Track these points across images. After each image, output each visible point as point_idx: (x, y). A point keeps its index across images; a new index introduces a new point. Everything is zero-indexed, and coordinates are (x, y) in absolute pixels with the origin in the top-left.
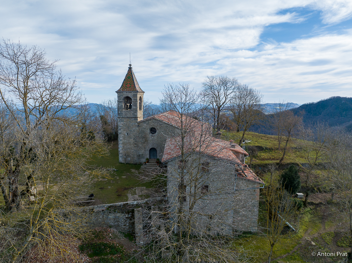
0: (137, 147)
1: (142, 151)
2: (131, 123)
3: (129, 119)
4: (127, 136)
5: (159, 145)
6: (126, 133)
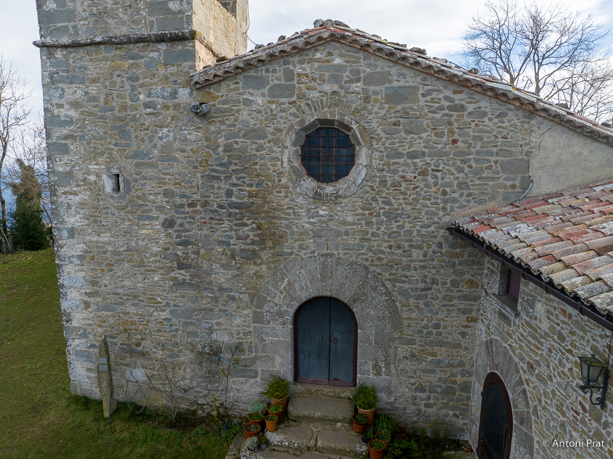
0: (197, 287)
1: (238, 321)
2: (141, 86)
3: (122, 58)
4: (112, 197)
5: (376, 276)
6: (105, 177)
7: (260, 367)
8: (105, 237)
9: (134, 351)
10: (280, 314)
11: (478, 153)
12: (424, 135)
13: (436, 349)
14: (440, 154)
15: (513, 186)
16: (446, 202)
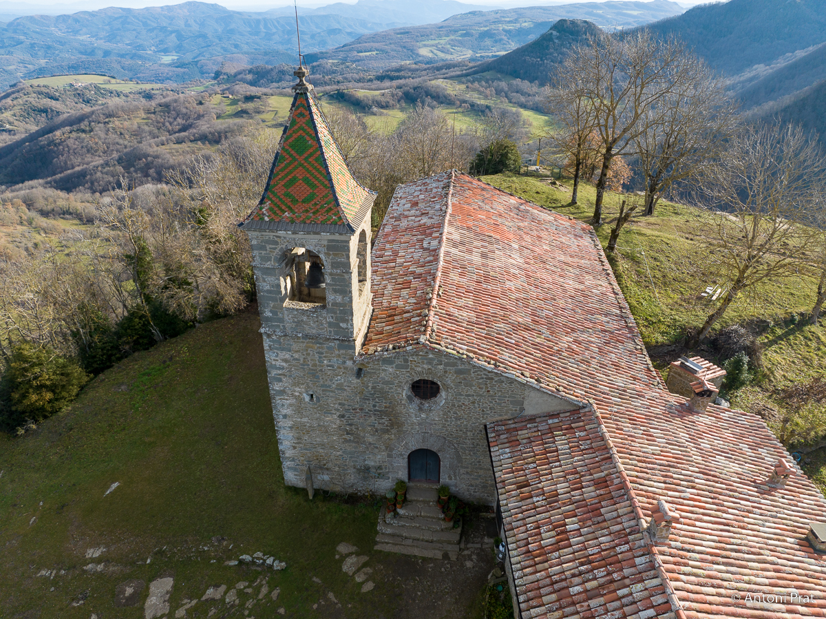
0: (357, 442)
1: (379, 457)
2: (325, 357)
3: (313, 343)
4: (309, 403)
5: (449, 442)
6: (304, 395)
7: (391, 475)
8: (305, 420)
9: (323, 468)
10: (401, 455)
11: (499, 396)
12: (474, 388)
13: (479, 471)
14: (481, 396)
15: (516, 410)
16: (484, 414)
